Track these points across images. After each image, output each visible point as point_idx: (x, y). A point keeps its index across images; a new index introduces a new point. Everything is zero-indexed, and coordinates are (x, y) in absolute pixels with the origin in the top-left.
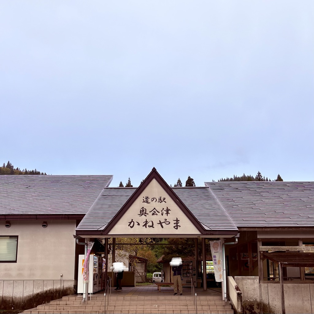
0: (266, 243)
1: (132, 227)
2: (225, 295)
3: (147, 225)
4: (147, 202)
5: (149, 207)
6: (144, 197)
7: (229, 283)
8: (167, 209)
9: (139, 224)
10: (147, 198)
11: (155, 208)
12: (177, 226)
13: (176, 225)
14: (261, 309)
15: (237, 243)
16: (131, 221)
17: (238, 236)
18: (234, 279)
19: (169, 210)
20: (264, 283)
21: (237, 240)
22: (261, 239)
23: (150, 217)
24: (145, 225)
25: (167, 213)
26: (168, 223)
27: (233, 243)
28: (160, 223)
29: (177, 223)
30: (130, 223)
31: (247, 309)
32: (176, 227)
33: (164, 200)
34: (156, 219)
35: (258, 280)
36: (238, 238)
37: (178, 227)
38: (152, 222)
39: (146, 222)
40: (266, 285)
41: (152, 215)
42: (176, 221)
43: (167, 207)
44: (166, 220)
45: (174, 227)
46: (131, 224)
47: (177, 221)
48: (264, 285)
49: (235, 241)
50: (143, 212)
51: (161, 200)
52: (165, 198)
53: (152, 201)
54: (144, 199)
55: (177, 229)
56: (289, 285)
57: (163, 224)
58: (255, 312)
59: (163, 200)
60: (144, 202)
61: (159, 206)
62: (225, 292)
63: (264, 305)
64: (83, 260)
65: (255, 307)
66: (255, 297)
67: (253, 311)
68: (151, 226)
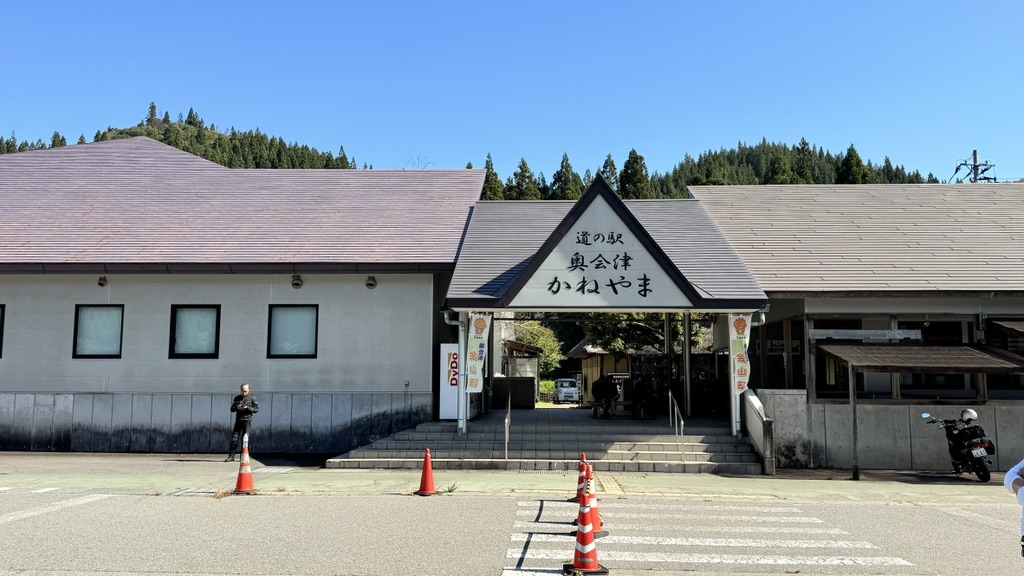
0: (822, 323)
1: (555, 293)
2: (736, 427)
3: (586, 289)
4: (585, 242)
5: (588, 253)
6: (578, 233)
7: (748, 404)
8: (626, 256)
10: (585, 234)
11: (600, 255)
12: (645, 290)
13: (643, 288)
14: (809, 455)
15: (764, 323)
16: (552, 280)
17: (767, 310)
18: (758, 395)
19: (630, 258)
20: (817, 403)
21: (763, 317)
22: (813, 314)
23: (591, 273)
24: (582, 289)
25: (626, 265)
26: (628, 284)
27: (756, 324)
28: (612, 285)
29: (645, 285)
30: (553, 284)
31: (782, 454)
32: (643, 293)
33: (620, 238)
34: (604, 276)
35: (805, 397)
36: (765, 313)
37: (647, 292)
38: (596, 282)
39: (584, 282)
40: (820, 407)
41: (596, 268)
42: (643, 281)
43: (626, 253)
44: (623, 278)
45: (639, 292)
46: (554, 286)
47: (645, 279)
48: (817, 408)
49: (759, 320)
50: (577, 262)
51: (612, 237)
52: (621, 235)
53: (595, 240)
54: (579, 235)
55: (645, 295)
56: (869, 407)
57: (618, 287)
58: (798, 460)
59: (618, 238)
60: (579, 242)
61: (609, 251)
62: (738, 419)
63: (816, 447)
64: (450, 355)
65: (799, 450)
66: (798, 430)
67: (794, 458)
68: (592, 291)
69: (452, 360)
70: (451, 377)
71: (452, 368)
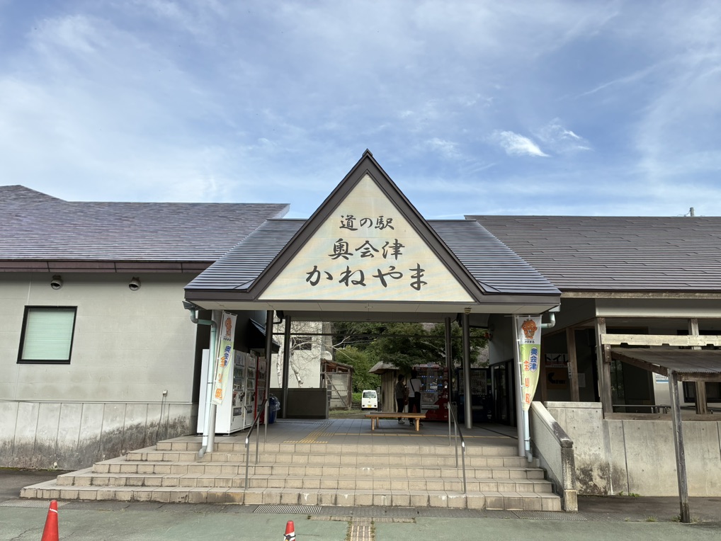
0: (615, 327)
1: (314, 284)
2: (524, 446)
3: (350, 279)
4: (351, 227)
5: (353, 240)
6: (343, 217)
7: (537, 418)
8: (396, 243)
9: (330, 278)
10: (350, 218)
11: (367, 242)
12: (419, 282)
13: (416, 280)
14: (608, 481)
15: (554, 325)
16: (312, 270)
17: (558, 308)
18: (546, 408)
19: (401, 246)
20: (614, 418)
21: (553, 318)
22: (605, 317)
23: (356, 262)
24: (345, 280)
25: (397, 253)
26: (398, 275)
27: (546, 325)
28: (381, 276)
29: (419, 276)
30: (311, 274)
32: (416, 285)
33: (390, 222)
34: (370, 266)
35: (600, 411)
36: (556, 314)
37: (421, 284)
38: (361, 271)
39: (348, 272)
40: (618, 422)
41: (362, 256)
42: (416, 272)
43: (396, 240)
44: (393, 268)
45: (412, 285)
46: (313, 277)
47: (419, 270)
48: (615, 422)
49: (549, 321)
50: (340, 250)
51: (381, 222)
52: (391, 220)
53: (362, 225)
54: (344, 219)
55: (418, 288)
57: (387, 278)
58: (595, 485)
59: (388, 222)
60: (343, 226)
62: (527, 438)
63: (615, 470)
65: (596, 474)
66: (594, 450)
67: (591, 483)
68: (358, 283)
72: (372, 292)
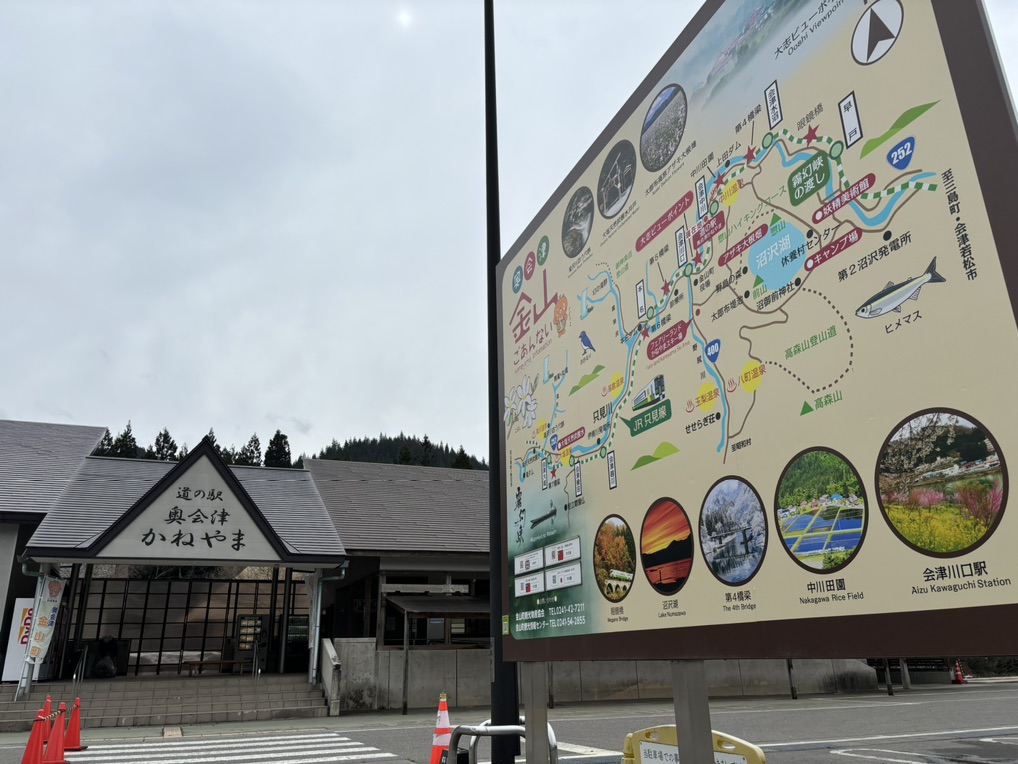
0: (393, 578)
1: (148, 544)
2: (313, 673)
3: (181, 541)
4: (186, 498)
5: (188, 508)
6: (180, 488)
7: (324, 652)
8: (223, 512)
9: (164, 539)
10: (186, 490)
11: (199, 510)
12: (239, 544)
13: (236, 543)
14: (374, 697)
15: (343, 577)
16: (148, 532)
17: (346, 564)
18: (333, 644)
19: (227, 514)
20: (384, 650)
21: (344, 573)
22: (386, 571)
23: (188, 527)
24: (177, 541)
25: (223, 520)
26: (222, 538)
27: (337, 578)
28: (207, 538)
29: (239, 539)
30: (147, 536)
31: (351, 698)
32: (236, 547)
33: (220, 495)
34: (198, 530)
35: (374, 645)
36: (345, 568)
37: (241, 546)
38: (192, 535)
39: (180, 534)
40: (387, 654)
41: (193, 522)
42: (237, 536)
43: (224, 509)
44: (219, 532)
45: (233, 546)
46: (148, 538)
47: (240, 535)
48: (384, 653)
49: (340, 574)
50: (175, 516)
51: (212, 495)
53: (196, 496)
54: (180, 491)
55: (238, 549)
57: (213, 541)
58: (364, 704)
59: (218, 495)
60: (180, 496)
61: (208, 507)
62: (315, 667)
63: (380, 690)
64: (25, 610)
65: (365, 693)
66: (367, 675)
67: (361, 702)
68: (187, 544)
69: (27, 615)
70: (23, 634)
71: (25, 624)
72: (199, 552)
